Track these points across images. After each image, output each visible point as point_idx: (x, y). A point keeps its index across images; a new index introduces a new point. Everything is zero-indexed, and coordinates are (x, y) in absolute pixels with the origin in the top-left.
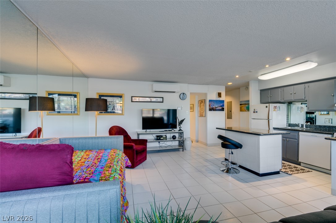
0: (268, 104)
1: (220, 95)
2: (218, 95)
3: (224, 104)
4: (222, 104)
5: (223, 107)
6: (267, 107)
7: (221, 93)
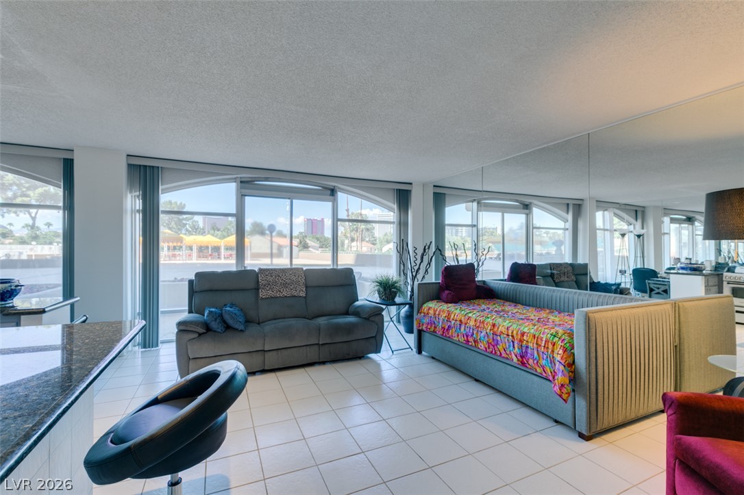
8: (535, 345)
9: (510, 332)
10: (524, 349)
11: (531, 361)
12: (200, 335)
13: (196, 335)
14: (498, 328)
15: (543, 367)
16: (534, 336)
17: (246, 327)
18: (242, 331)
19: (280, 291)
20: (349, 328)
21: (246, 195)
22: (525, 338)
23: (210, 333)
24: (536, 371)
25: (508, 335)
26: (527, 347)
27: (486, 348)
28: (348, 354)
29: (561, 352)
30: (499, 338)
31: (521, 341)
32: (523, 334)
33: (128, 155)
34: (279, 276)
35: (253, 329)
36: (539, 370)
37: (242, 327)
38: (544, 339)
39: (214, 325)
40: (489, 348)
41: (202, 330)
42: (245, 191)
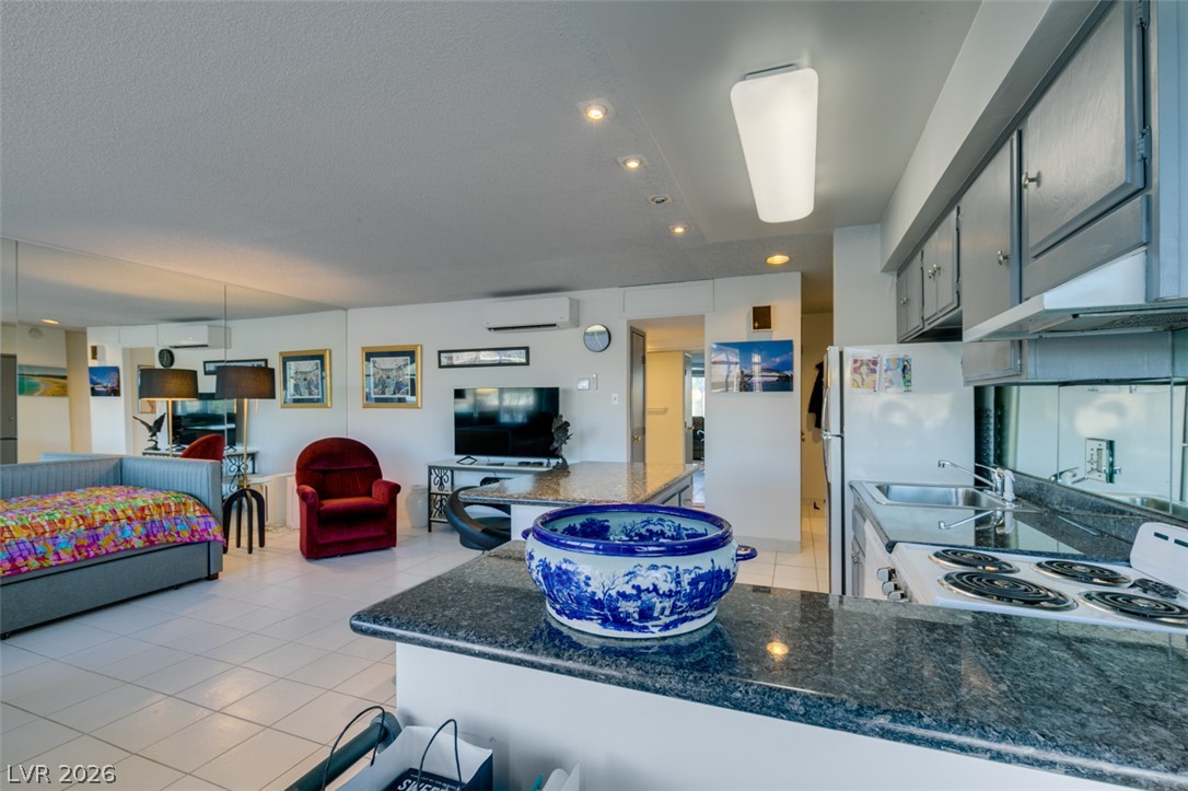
1: (762, 317)
2: (755, 319)
3: (792, 356)
4: (778, 360)
5: (789, 373)
7: (769, 308)
8: (163, 514)
9: (120, 514)
10: (149, 526)
11: (160, 536)
14: (93, 518)
15: (178, 533)
16: (159, 506)
22: (147, 512)
24: (168, 542)
25: (119, 520)
26: (153, 521)
27: (73, 556)
29: (197, 508)
30: (100, 530)
31: (143, 518)
32: (143, 509)
36: (171, 539)
38: (172, 504)
40: (80, 554)
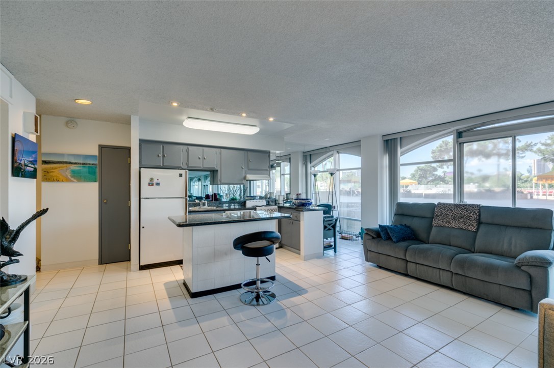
0: (184, 171)
3: (37, 155)
4: (34, 156)
5: (36, 166)
6: (181, 175)
12: (373, 238)
13: (371, 238)
17: (398, 241)
18: (394, 242)
19: (449, 223)
20: (488, 269)
21: (464, 143)
23: (379, 239)
28: (487, 295)
33: (383, 136)
34: (451, 210)
35: (404, 244)
37: (394, 240)
39: (382, 234)
41: (375, 236)
42: (461, 140)
